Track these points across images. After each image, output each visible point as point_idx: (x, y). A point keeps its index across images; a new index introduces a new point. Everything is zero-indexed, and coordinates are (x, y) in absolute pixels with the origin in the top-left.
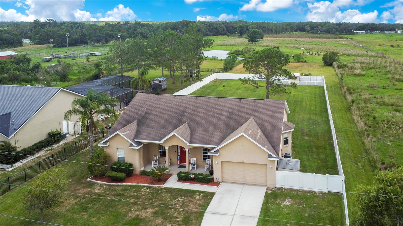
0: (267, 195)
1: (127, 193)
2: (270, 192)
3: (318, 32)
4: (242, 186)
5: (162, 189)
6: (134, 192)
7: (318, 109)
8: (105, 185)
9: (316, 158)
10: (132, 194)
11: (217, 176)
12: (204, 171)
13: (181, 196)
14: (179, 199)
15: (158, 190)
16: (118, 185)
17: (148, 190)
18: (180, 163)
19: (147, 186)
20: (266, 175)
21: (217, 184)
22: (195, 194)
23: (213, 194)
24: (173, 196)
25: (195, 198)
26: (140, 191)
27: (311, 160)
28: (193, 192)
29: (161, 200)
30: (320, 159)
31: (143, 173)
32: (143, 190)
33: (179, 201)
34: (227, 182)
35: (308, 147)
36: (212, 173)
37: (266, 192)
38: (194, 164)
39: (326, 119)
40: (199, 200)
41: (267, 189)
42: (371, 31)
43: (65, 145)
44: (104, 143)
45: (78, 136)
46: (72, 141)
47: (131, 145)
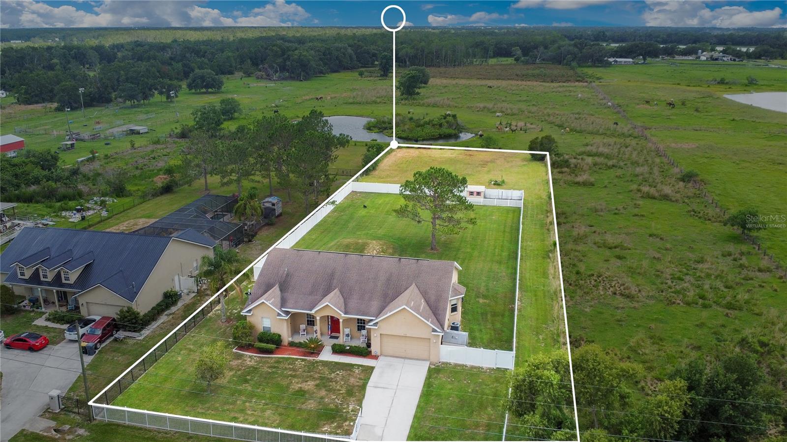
0: (430, 370)
1: (281, 366)
2: (433, 367)
3: (538, 61)
4: (403, 360)
5: (317, 362)
6: (289, 365)
7: (505, 254)
8: (255, 356)
9: (490, 328)
10: (287, 367)
11: (374, 349)
12: (360, 342)
13: (339, 370)
14: (338, 372)
15: (313, 363)
16: (269, 357)
17: (303, 363)
18: (331, 333)
19: (300, 359)
20: (430, 349)
21: (376, 357)
22: (353, 368)
23: (373, 368)
24: (331, 370)
25: (354, 372)
26: (295, 364)
27: (483, 330)
28: (351, 366)
29: (319, 373)
30: (494, 330)
31: (292, 344)
32: (297, 363)
33: (338, 374)
34: (386, 356)
35: (482, 314)
36: (369, 345)
37: (429, 367)
38: (348, 335)
39: (513, 271)
40: (358, 374)
41: (430, 364)
42: (644, 59)
43: (185, 307)
44: (247, 312)
45: (194, 294)
46: (191, 301)
47: (279, 315)
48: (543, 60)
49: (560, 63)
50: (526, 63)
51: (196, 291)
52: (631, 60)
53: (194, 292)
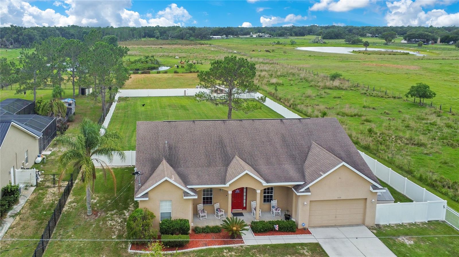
2: (375, 231)
3: (169, 38)
4: (336, 229)
5: (248, 249)
11: (302, 221)
19: (225, 248)
20: (364, 211)
23: (318, 245)
28: (293, 247)
34: (314, 227)
36: (288, 218)
37: (372, 232)
41: (369, 229)
42: (227, 36)
43: (30, 204)
44: (143, 196)
45: (33, 189)
46: (33, 196)
47: (186, 194)
48: (172, 38)
49: (182, 39)
50: (164, 39)
51: (35, 184)
52: (220, 37)
53: (32, 186)
